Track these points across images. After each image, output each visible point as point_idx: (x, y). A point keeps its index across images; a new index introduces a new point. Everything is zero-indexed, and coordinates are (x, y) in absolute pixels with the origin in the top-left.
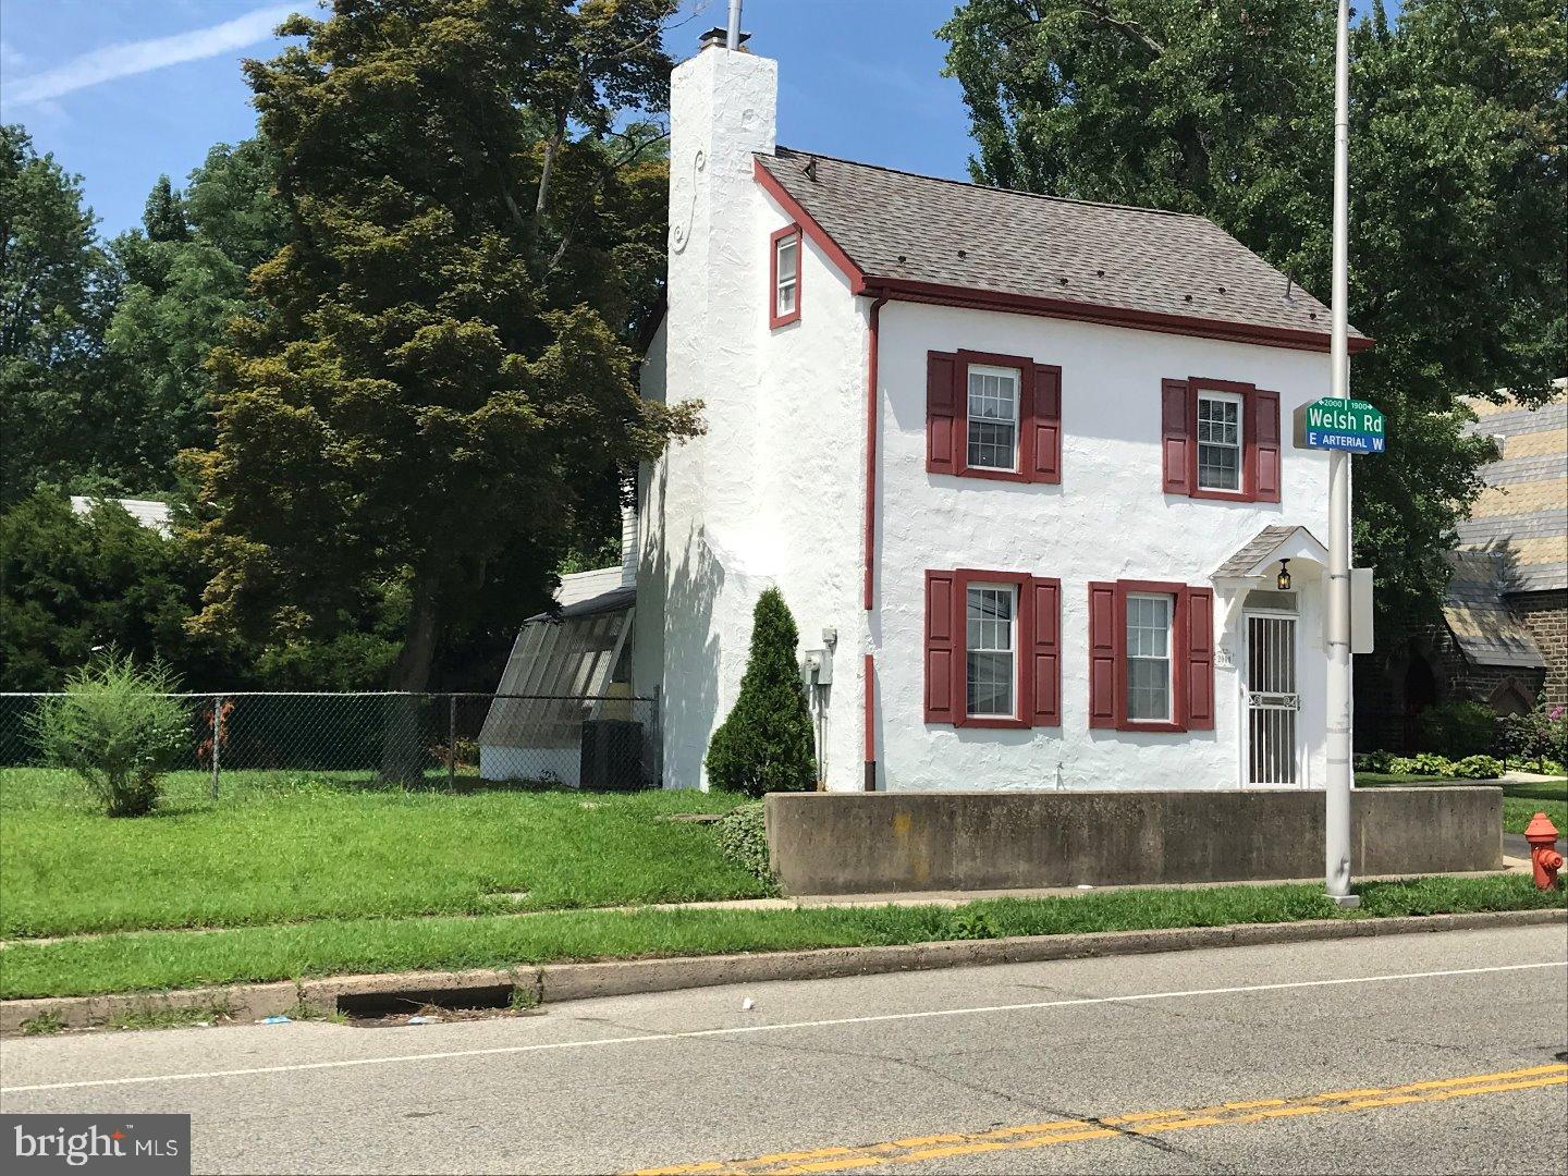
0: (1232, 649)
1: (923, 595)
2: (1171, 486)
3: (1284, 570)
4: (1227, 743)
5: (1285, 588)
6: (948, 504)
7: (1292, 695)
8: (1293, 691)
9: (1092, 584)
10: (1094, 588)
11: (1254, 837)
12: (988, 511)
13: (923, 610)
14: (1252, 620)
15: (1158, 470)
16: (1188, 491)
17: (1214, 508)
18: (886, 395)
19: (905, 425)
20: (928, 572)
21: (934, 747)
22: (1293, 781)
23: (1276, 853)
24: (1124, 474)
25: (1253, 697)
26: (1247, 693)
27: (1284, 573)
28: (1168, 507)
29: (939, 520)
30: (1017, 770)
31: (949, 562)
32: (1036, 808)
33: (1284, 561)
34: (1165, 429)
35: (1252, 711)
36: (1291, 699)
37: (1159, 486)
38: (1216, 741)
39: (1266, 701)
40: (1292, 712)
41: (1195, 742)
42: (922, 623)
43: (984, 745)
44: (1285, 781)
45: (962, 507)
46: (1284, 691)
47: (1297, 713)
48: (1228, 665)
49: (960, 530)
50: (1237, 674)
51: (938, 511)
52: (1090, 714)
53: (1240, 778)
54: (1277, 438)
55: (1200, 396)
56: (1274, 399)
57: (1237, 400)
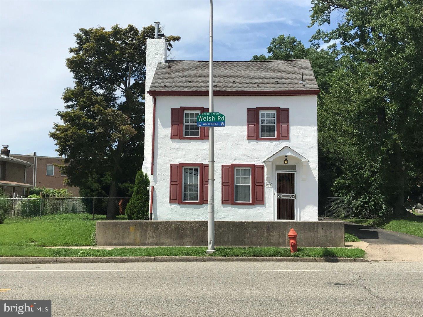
0: (271, 181)
1: (169, 171)
2: (249, 137)
3: (286, 159)
4: (270, 208)
5: (285, 164)
6: (177, 147)
7: (293, 194)
8: (293, 193)
9: (222, 165)
10: (223, 166)
11: (246, 234)
12: (190, 148)
13: (169, 174)
14: (278, 174)
15: (246, 133)
16: (255, 138)
17: (265, 143)
18: (159, 120)
19: (164, 126)
20: (171, 164)
21: (172, 209)
22: (294, 219)
23: (254, 239)
24: (234, 135)
25: (279, 195)
26: (277, 194)
27: (286, 160)
28: (249, 143)
29: (175, 151)
30: (198, 215)
31: (177, 161)
32: (173, 225)
33: (286, 156)
34: (248, 122)
35: (278, 200)
36: (293, 195)
37: (246, 138)
38: (265, 207)
39: (283, 196)
40: (293, 200)
41: (258, 208)
42: (169, 178)
43: (187, 209)
44: (290, 219)
45: (182, 147)
46: (290, 193)
47: (295, 200)
48: (270, 186)
49: (181, 153)
50: (273, 189)
51: (174, 149)
52: (222, 200)
53: (274, 218)
54: (288, 121)
55: (261, 112)
56: (287, 110)
57: (275, 112)
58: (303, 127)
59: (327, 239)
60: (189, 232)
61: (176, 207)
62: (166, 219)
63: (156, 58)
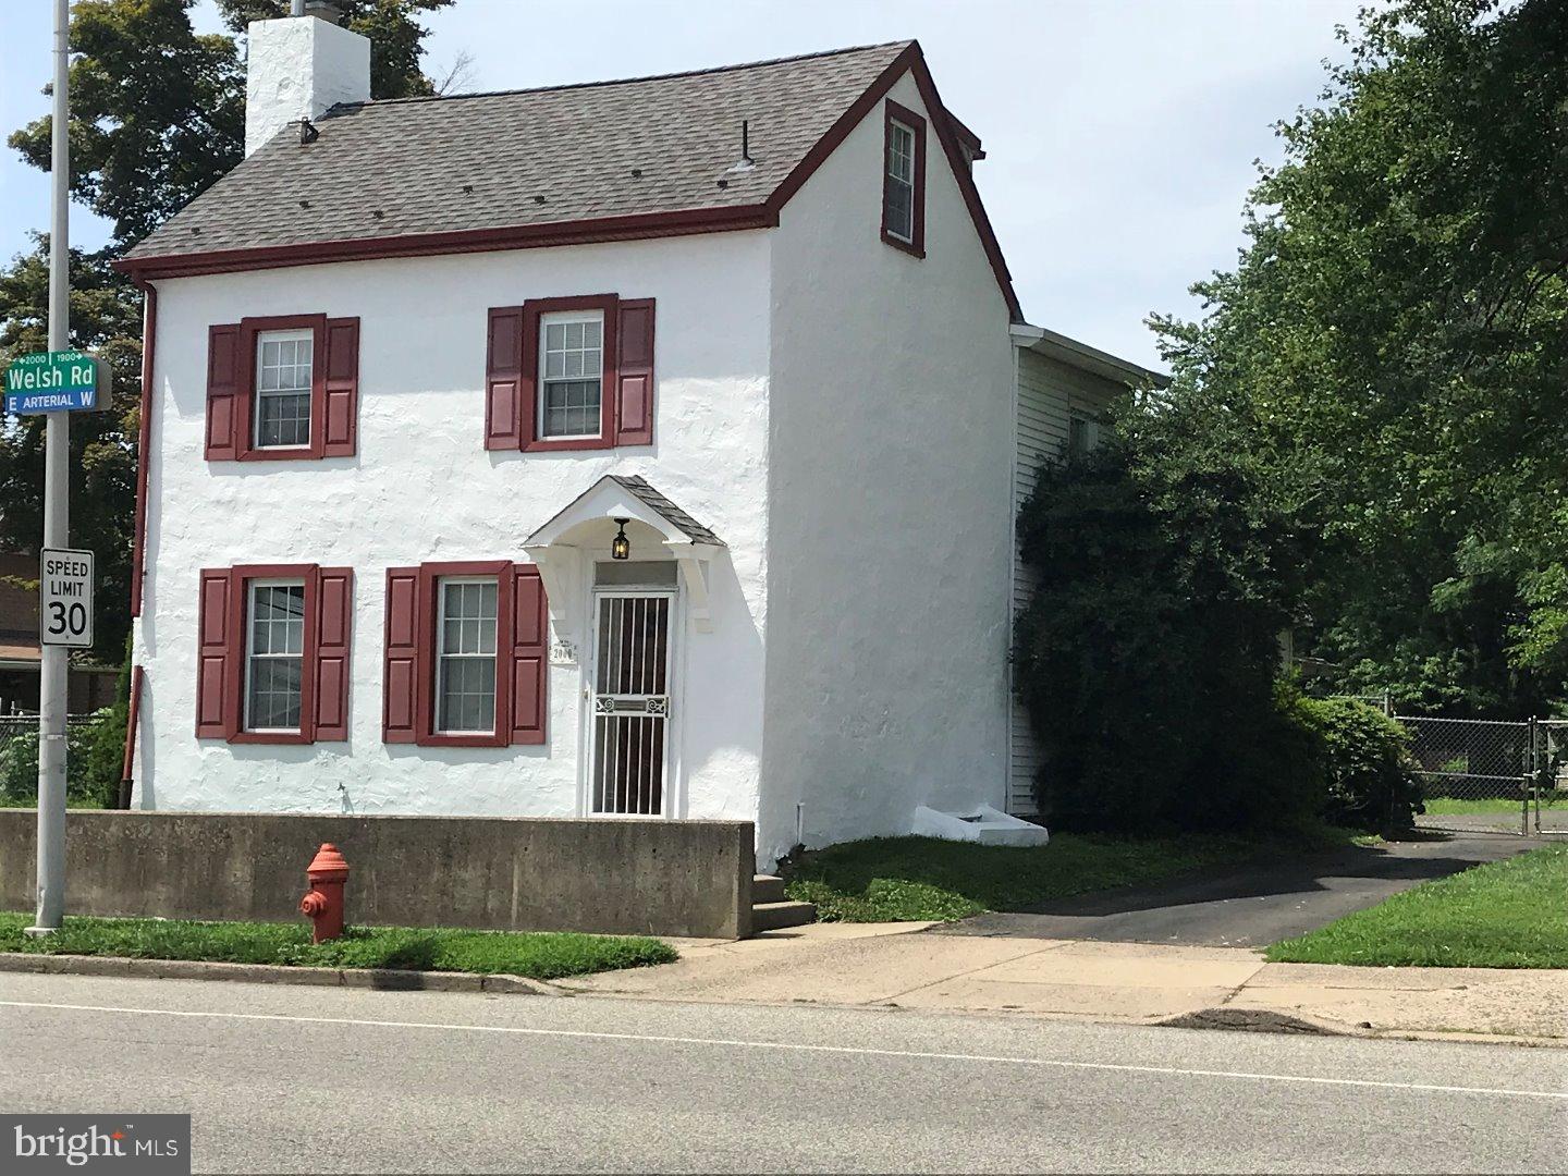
0: (575, 639)
1: (197, 599)
2: (494, 439)
3: (622, 534)
4: (565, 760)
5: (620, 557)
6: (229, 493)
7: (659, 697)
8: (661, 690)
9: (389, 570)
10: (392, 575)
11: (365, 871)
12: (275, 496)
13: (195, 612)
14: (604, 602)
15: (480, 422)
16: (515, 441)
17: (556, 462)
18: (167, 383)
19: (186, 411)
20: (203, 571)
21: (206, 766)
22: (657, 810)
23: (392, 895)
24: (438, 433)
25: (603, 701)
26: (594, 696)
27: (621, 538)
28: (494, 467)
29: (220, 512)
30: (298, 792)
31: (223, 560)
33: (622, 521)
34: (491, 370)
35: (600, 720)
36: (660, 701)
37: (481, 443)
38: (549, 758)
39: (620, 705)
40: (660, 722)
41: (521, 760)
42: (196, 627)
45: (244, 496)
46: (648, 691)
47: (666, 721)
48: (567, 661)
49: (245, 519)
50: (578, 674)
51: (218, 502)
52: (383, 726)
53: (580, 803)
54: (649, 360)
55: (548, 320)
56: (648, 306)
57: (597, 317)
58: (710, 383)
59: (668, 899)
60: (164, 858)
61: (220, 753)
62: (182, 806)
63: (281, 102)
